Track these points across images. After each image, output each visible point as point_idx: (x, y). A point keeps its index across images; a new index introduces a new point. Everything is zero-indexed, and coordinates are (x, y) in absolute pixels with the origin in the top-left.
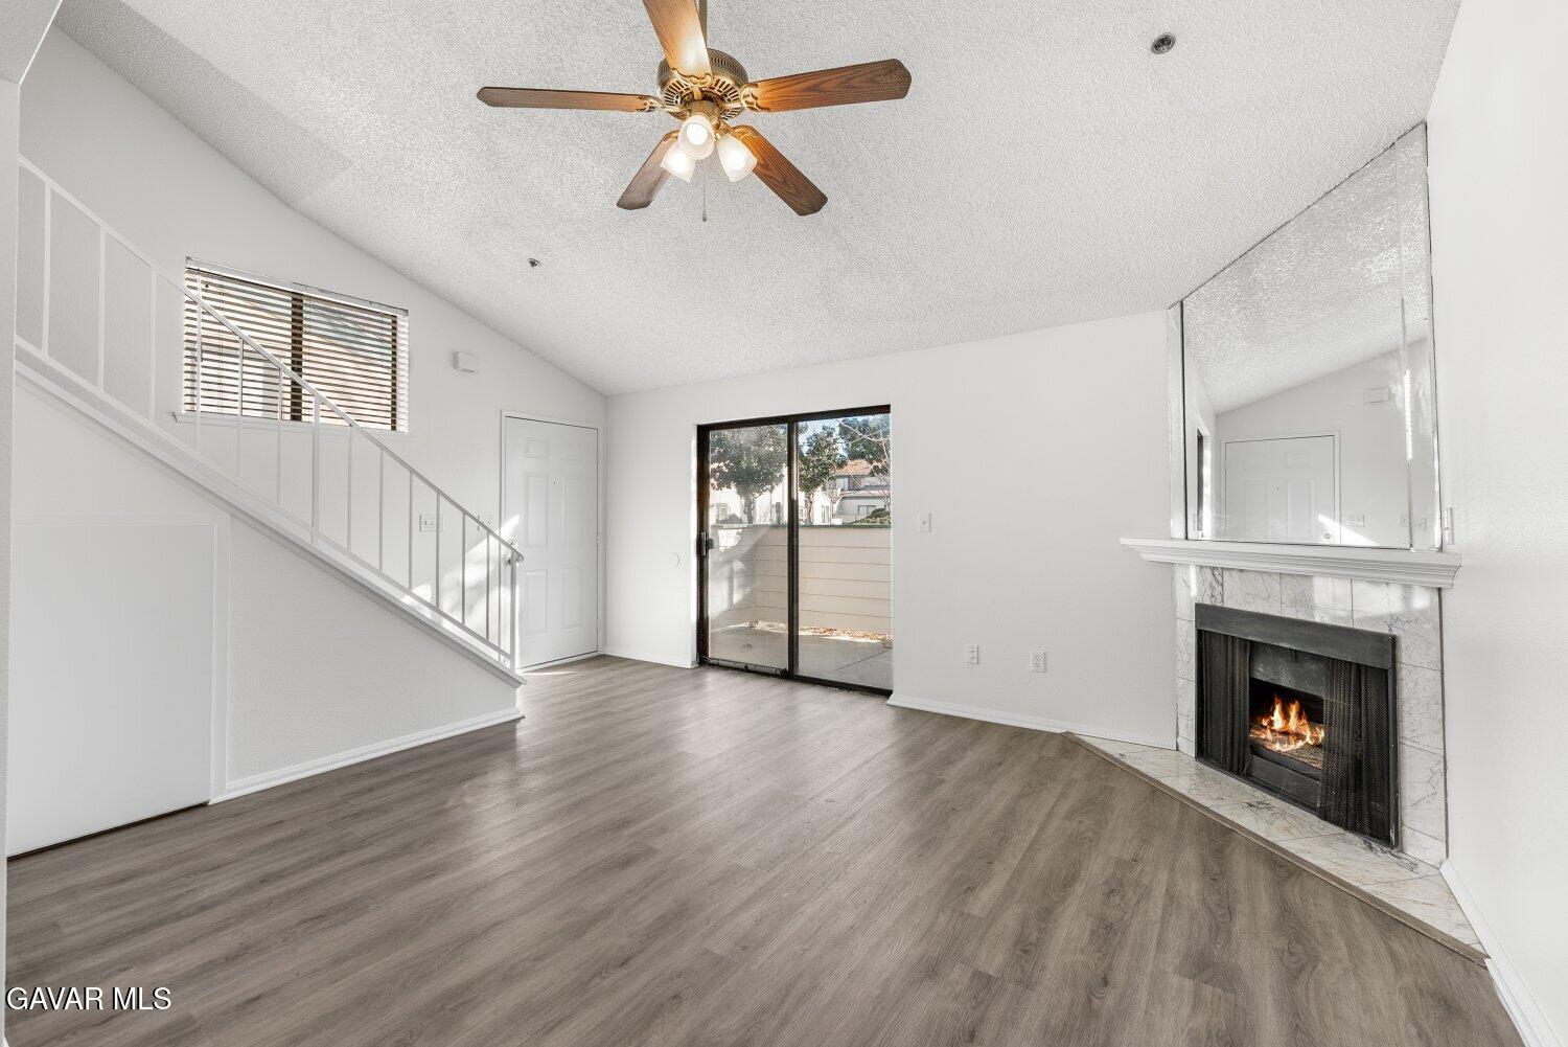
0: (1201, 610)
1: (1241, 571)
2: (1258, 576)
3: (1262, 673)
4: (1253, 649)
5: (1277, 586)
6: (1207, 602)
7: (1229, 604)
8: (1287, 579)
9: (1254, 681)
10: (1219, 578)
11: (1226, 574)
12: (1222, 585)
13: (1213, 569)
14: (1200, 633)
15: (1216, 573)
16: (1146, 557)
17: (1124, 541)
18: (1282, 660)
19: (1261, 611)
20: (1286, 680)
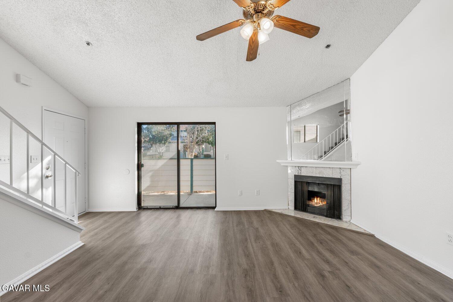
0: (296, 176)
1: (306, 167)
2: (310, 168)
3: (310, 189)
4: (308, 183)
5: (315, 170)
6: (297, 174)
7: (302, 174)
8: (318, 168)
9: (309, 191)
10: (300, 169)
11: (302, 168)
12: (301, 170)
13: (298, 167)
14: (295, 182)
15: (299, 168)
16: (282, 165)
17: (277, 161)
18: (315, 186)
19: (311, 175)
20: (316, 189)
